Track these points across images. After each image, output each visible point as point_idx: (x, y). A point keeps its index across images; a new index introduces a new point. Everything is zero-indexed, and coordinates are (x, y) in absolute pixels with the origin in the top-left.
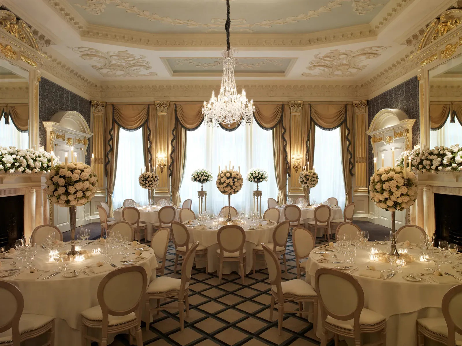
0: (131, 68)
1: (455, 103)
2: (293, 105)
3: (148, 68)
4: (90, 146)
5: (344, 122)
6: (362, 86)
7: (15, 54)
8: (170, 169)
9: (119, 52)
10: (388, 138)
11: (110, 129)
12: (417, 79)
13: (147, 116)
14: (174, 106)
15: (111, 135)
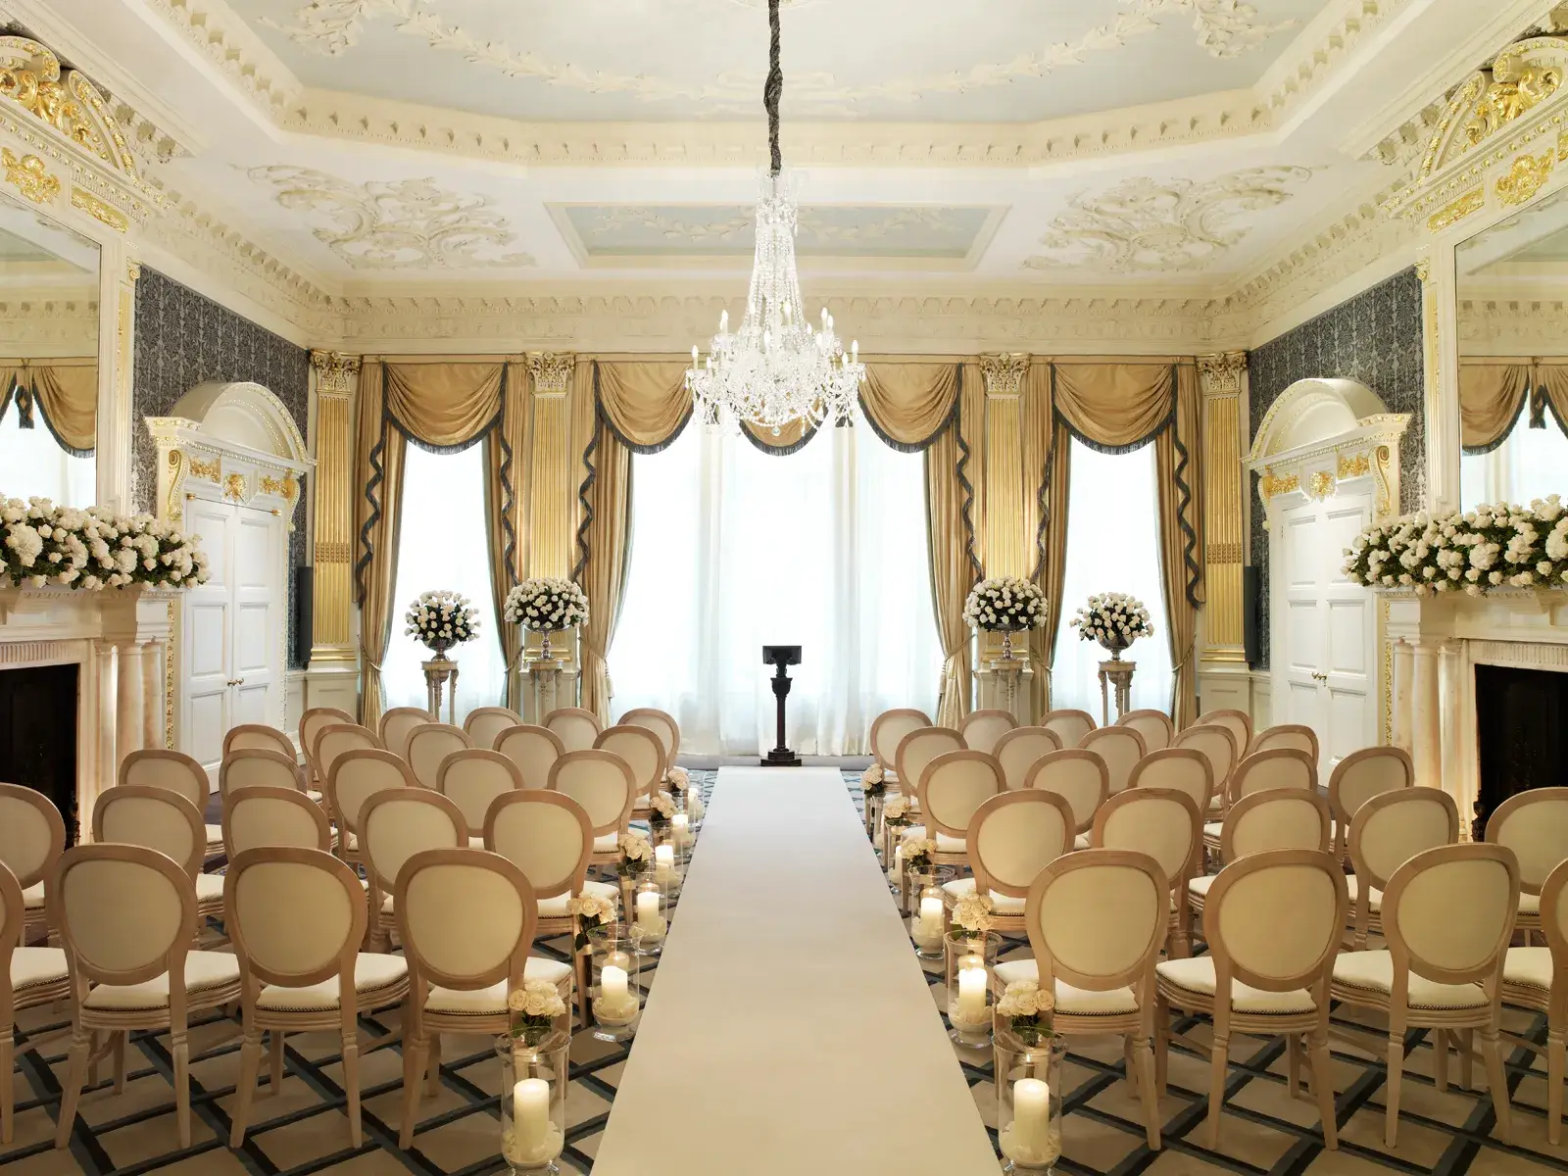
0: (447, 239)
1: (1545, 361)
2: (994, 368)
3: (503, 239)
4: (305, 503)
5: (1168, 426)
6: (1228, 301)
7: (53, 187)
9: (405, 177)
10: (1316, 480)
11: (375, 444)
12: (1415, 276)
13: (499, 403)
14: (592, 367)
15: (376, 465)
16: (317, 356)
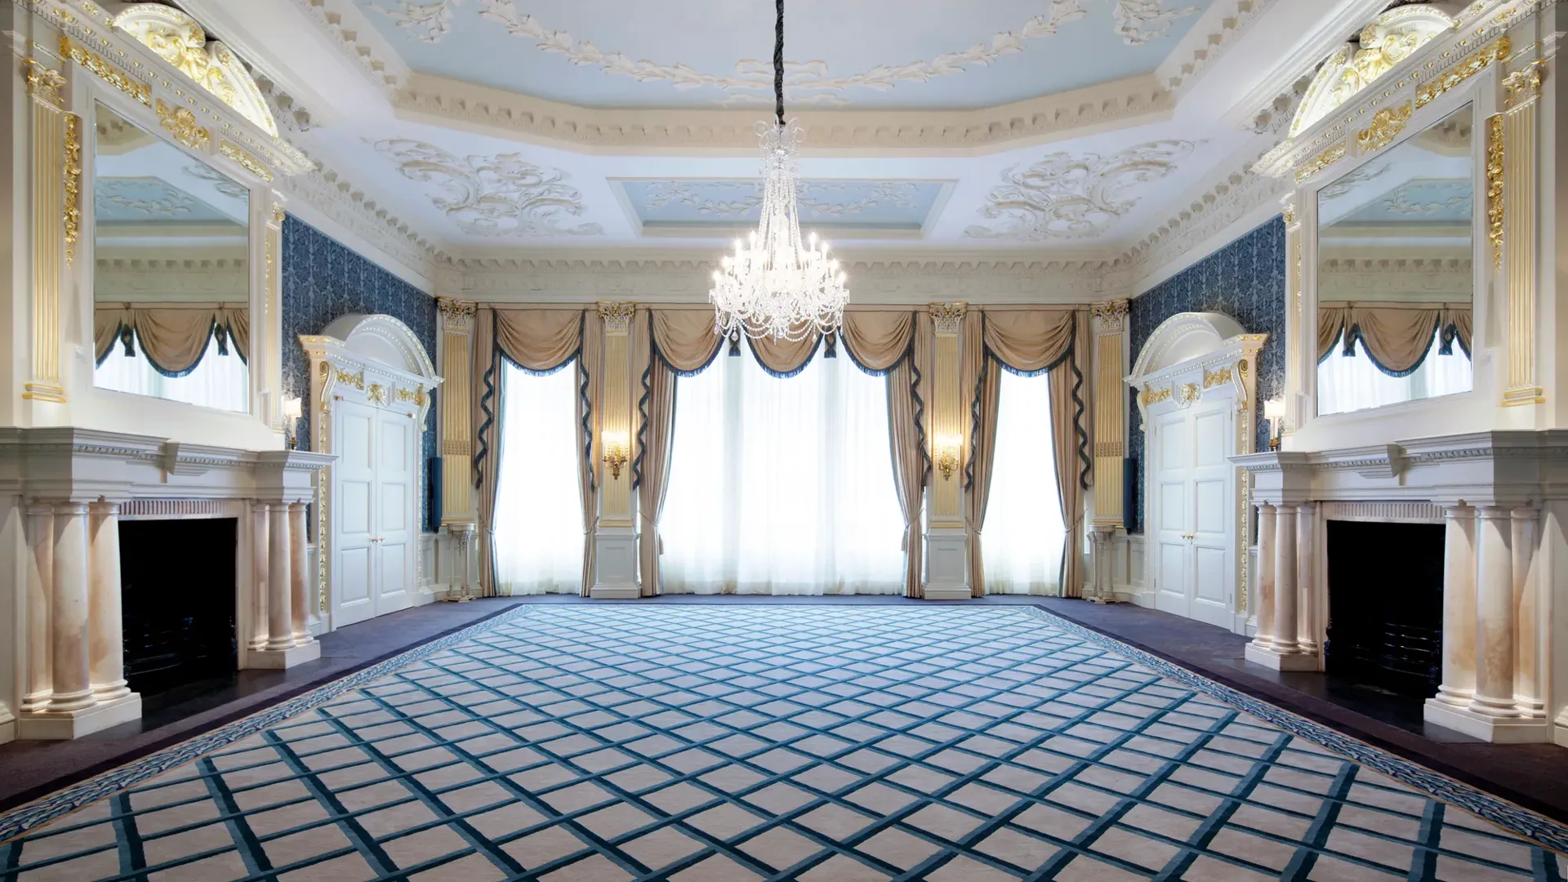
0: (536, 210)
1: (1359, 305)
2: (940, 314)
3: (577, 211)
4: (435, 411)
5: (1069, 357)
6: (1116, 262)
7: (203, 137)
8: (636, 471)
9: (498, 156)
10: (1185, 390)
11: (488, 369)
12: (1281, 222)
13: (579, 338)
14: (647, 313)
15: (488, 384)
16: (442, 303)
